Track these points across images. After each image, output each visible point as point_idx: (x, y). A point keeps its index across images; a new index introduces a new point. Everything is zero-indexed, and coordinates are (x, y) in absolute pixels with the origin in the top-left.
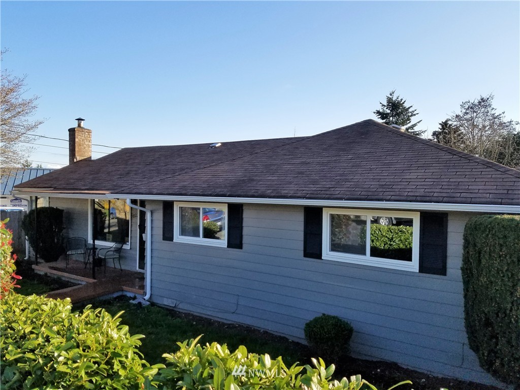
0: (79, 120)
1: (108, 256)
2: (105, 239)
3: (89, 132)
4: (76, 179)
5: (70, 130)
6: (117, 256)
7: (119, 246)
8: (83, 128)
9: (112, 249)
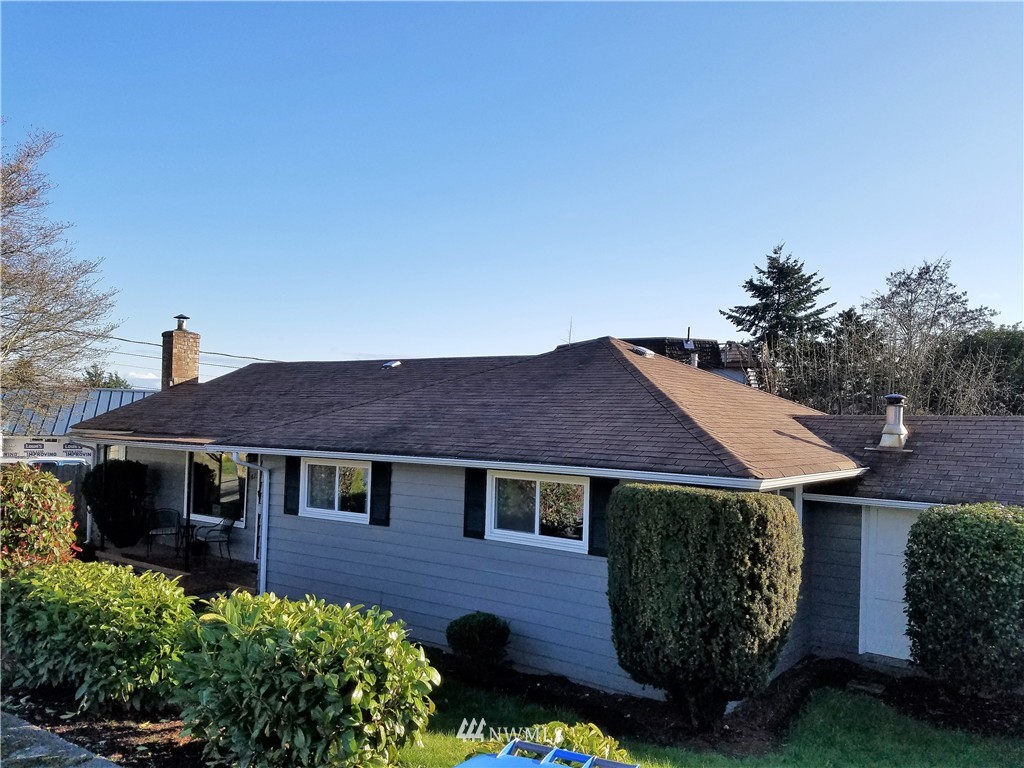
0: (181, 318)
1: (210, 538)
2: (209, 513)
3: (196, 337)
4: (168, 417)
5: (164, 335)
6: (225, 537)
7: (228, 522)
8: (185, 331)
9: (218, 528)
